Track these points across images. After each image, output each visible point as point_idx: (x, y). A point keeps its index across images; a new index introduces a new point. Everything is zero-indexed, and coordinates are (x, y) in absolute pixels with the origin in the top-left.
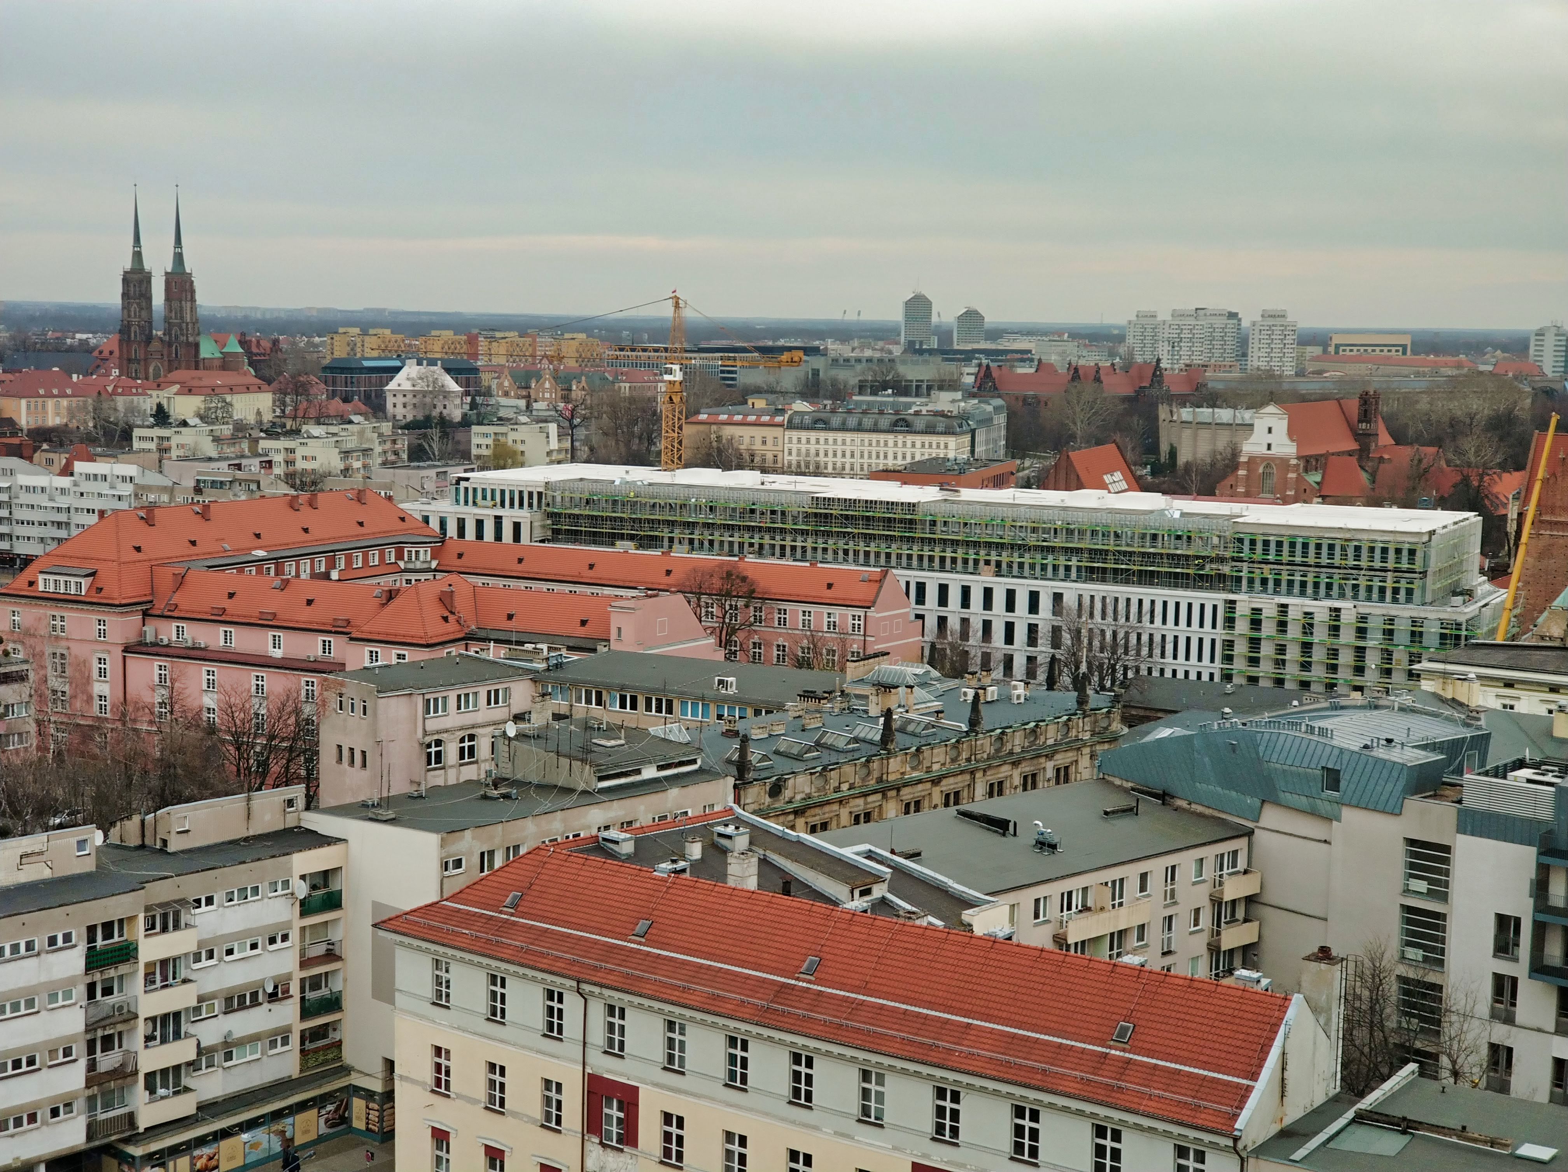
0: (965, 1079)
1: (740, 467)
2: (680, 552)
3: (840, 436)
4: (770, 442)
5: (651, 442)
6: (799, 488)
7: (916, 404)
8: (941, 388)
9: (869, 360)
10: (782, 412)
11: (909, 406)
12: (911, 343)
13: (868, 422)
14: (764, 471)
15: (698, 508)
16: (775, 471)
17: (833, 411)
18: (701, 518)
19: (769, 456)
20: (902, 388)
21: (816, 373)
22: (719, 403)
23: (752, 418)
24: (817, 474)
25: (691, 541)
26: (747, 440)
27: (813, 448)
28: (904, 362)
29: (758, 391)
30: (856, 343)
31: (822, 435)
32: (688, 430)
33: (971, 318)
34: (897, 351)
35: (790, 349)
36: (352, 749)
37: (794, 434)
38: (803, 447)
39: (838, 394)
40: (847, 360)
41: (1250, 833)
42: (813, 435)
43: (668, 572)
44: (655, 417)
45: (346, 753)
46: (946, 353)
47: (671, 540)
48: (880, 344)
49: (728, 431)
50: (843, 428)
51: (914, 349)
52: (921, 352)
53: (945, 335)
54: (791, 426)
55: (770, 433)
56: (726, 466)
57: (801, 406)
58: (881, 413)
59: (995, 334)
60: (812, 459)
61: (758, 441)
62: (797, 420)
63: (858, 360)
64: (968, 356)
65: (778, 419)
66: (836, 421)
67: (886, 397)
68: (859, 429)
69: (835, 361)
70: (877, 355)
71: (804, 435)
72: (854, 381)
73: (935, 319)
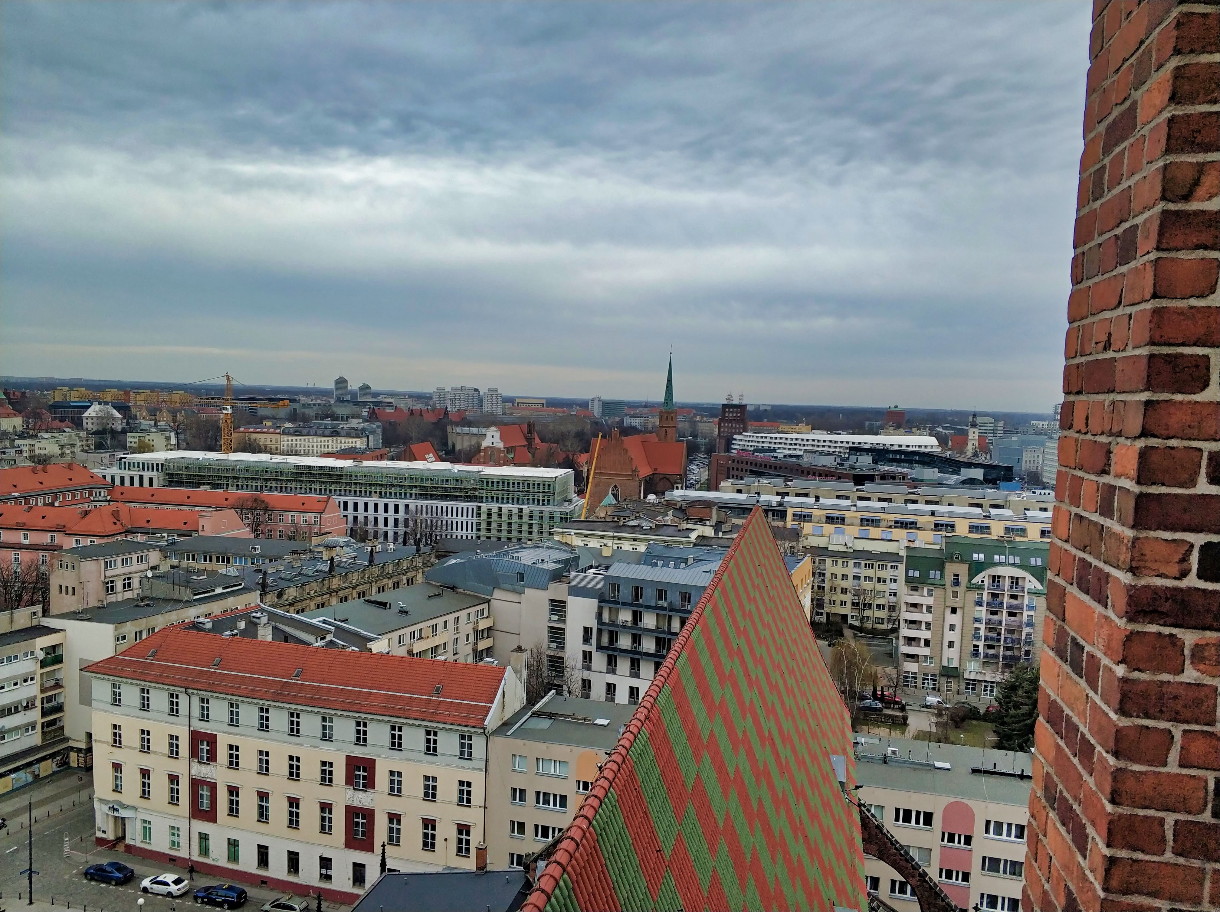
0: (369, 716)
1: (260, 452)
2: (232, 490)
3: (307, 438)
4: (274, 440)
5: (217, 440)
6: (288, 461)
7: (342, 425)
8: (353, 418)
9: (320, 405)
10: (279, 427)
11: (338, 425)
12: (339, 398)
13: (320, 432)
14: (271, 454)
15: (240, 470)
16: (276, 454)
17: (303, 427)
18: (242, 475)
19: (274, 447)
20: (335, 417)
21: (295, 410)
22: (249, 423)
23: (265, 430)
24: (296, 455)
25: (237, 485)
26: (263, 440)
27: (294, 443)
28: (336, 406)
29: (268, 418)
30: (313, 397)
31: (298, 438)
32: (234, 435)
33: (365, 388)
34: (332, 401)
35: (283, 399)
36: (67, 587)
37: (286, 437)
38: (290, 443)
39: (306, 419)
40: (309, 405)
41: (489, 601)
42: (294, 438)
43: (226, 500)
44: (219, 429)
45: (64, 589)
46: (355, 402)
47: (228, 485)
48: (325, 398)
49: (254, 436)
50: (308, 435)
51: (340, 401)
52: (343, 402)
53: (354, 394)
54: (284, 433)
55: (274, 437)
56: (254, 452)
57: (288, 425)
58: (326, 428)
59: (376, 395)
60: (294, 448)
61: (268, 440)
62: (287, 431)
63: (315, 405)
64: (365, 404)
65: (278, 431)
66: (305, 431)
67: (328, 421)
68: (315, 435)
69: (304, 405)
70: (323, 403)
71: (290, 438)
72: (313, 414)
73: (349, 388)
